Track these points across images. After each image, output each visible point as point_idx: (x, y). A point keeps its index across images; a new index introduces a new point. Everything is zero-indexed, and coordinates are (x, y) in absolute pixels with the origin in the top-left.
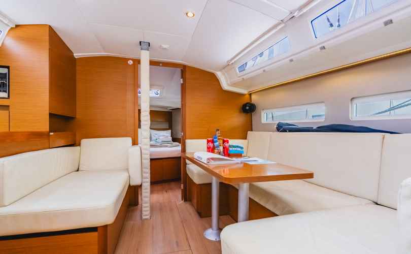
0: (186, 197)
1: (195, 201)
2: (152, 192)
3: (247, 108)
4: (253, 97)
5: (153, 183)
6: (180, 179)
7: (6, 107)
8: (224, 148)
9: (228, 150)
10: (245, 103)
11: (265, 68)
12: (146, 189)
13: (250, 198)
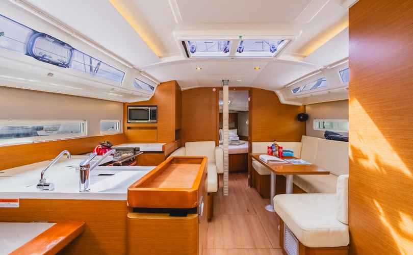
0: (252, 184)
1: (259, 187)
2: (230, 179)
3: (301, 117)
4: (307, 108)
5: (230, 173)
6: (247, 171)
7: (156, 128)
8: (279, 152)
9: (282, 153)
10: (300, 113)
11: (313, 94)
12: (226, 176)
13: (293, 184)
